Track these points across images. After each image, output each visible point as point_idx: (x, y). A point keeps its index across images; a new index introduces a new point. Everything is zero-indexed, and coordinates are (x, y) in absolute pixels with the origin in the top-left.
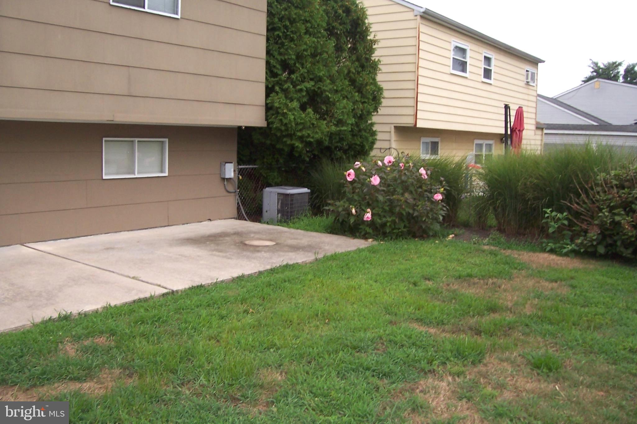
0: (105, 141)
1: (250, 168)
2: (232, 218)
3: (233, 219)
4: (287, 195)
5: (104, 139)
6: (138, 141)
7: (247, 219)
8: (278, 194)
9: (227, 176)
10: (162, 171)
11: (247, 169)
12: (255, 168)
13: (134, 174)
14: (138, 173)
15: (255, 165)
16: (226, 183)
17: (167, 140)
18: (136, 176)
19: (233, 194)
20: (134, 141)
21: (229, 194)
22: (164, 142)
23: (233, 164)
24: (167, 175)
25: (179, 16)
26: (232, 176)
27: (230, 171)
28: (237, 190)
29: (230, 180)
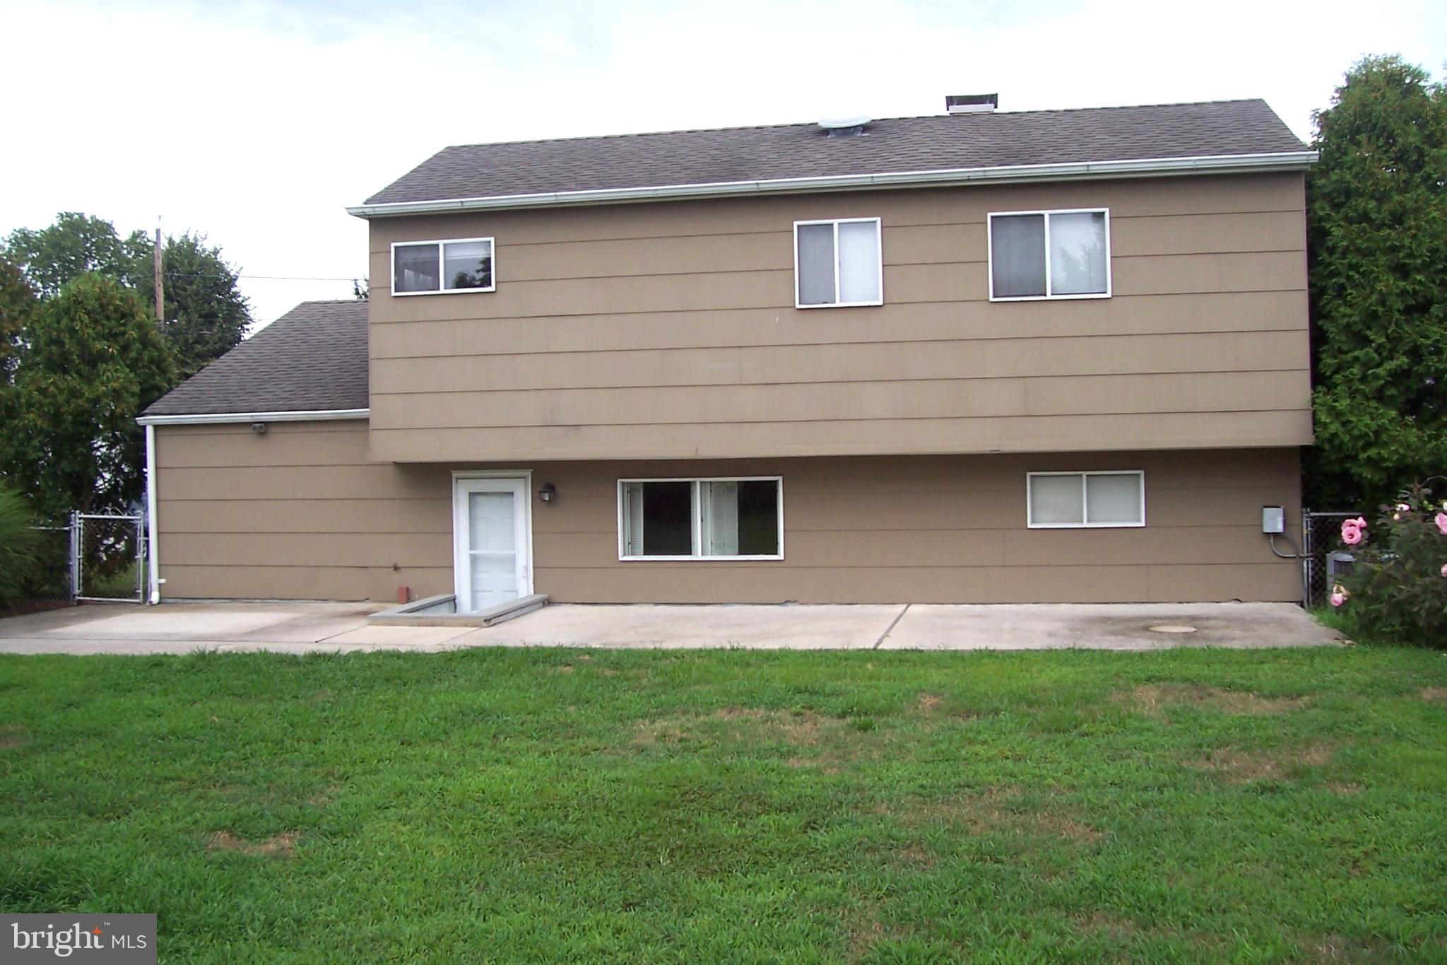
0: (1032, 476)
4: (1340, 563)
5: (1029, 474)
6: (1088, 476)
8: (1335, 560)
9: (1266, 530)
10: (1139, 520)
13: (1081, 522)
14: (1088, 522)
16: (1271, 541)
17: (1142, 473)
18: (1085, 525)
19: (1293, 561)
20: (1081, 475)
21: (1285, 561)
22: (1138, 475)
23: (1280, 511)
24: (1143, 525)
25: (1109, 295)
26: (1279, 528)
27: (1274, 521)
28: (1306, 555)
29: (1276, 535)
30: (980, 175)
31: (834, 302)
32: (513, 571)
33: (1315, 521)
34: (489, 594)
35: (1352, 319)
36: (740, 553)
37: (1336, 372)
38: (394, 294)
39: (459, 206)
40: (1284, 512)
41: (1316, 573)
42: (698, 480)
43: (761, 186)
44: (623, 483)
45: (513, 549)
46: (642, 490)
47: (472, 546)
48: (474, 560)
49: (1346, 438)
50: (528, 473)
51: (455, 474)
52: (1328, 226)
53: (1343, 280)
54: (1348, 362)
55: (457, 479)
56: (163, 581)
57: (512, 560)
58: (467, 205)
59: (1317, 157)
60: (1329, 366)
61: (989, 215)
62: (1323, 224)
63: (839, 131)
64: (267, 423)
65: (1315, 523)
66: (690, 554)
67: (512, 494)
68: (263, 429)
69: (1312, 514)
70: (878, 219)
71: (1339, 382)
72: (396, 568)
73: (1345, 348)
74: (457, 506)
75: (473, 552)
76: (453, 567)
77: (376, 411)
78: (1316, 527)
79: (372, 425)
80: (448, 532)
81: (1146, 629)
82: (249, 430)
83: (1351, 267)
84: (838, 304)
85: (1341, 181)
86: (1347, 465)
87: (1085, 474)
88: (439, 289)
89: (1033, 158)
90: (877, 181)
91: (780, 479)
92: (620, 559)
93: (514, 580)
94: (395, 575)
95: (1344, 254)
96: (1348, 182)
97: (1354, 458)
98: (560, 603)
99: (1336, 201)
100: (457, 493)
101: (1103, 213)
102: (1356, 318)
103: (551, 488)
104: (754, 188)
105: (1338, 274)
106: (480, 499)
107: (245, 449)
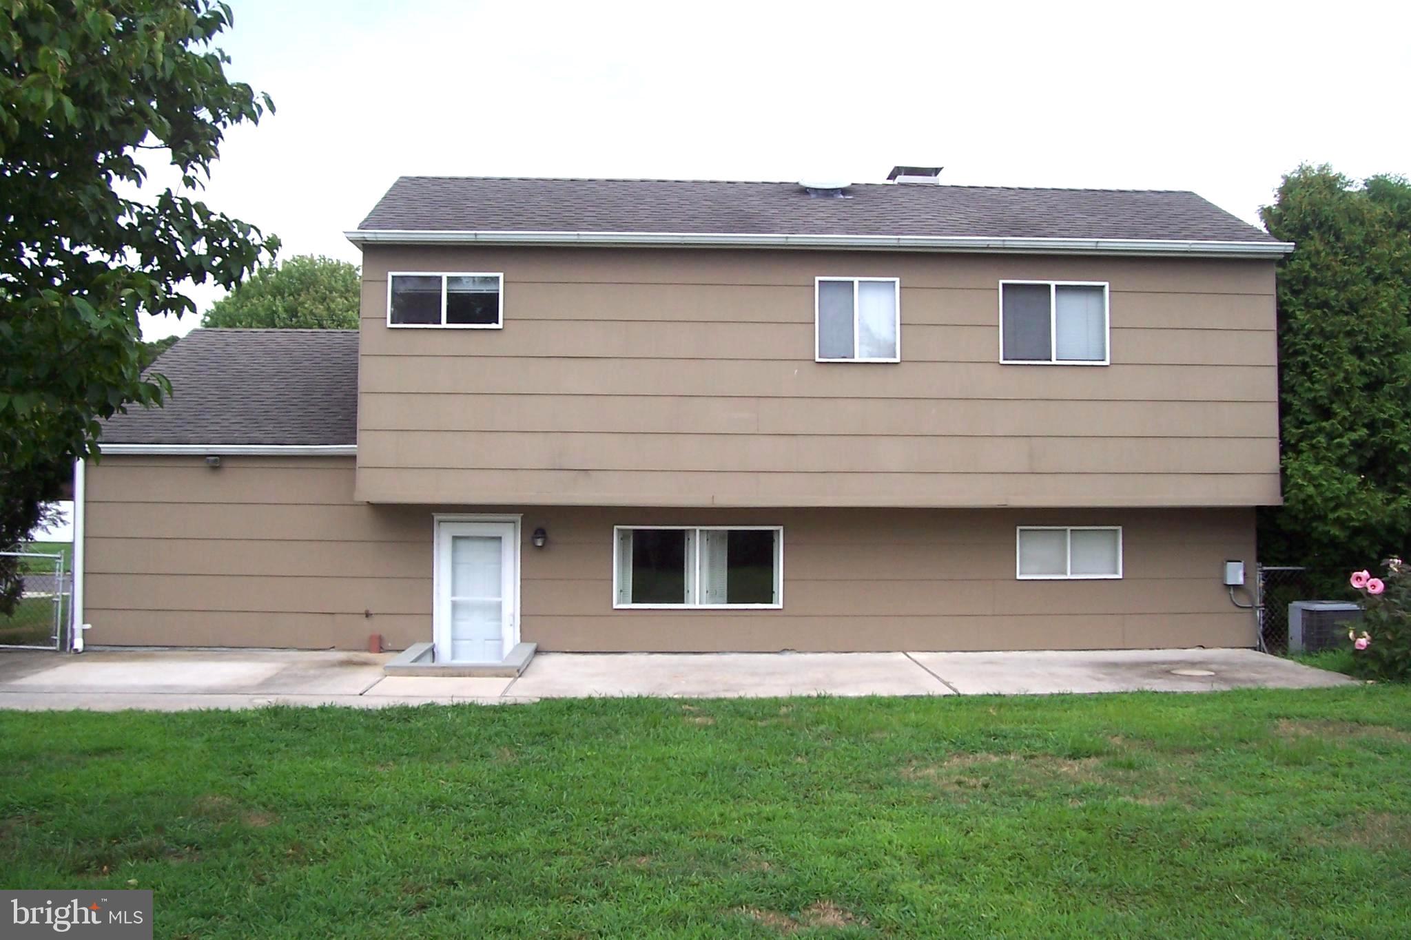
0: (1021, 530)
1: (1288, 571)
2: (1247, 648)
3: (1249, 650)
4: (1311, 612)
5: (1019, 528)
6: (1072, 530)
7: (1266, 650)
8: (1303, 610)
9: (1230, 582)
10: (1116, 572)
11: (1283, 571)
12: (1301, 571)
13: (1065, 573)
14: (1072, 573)
15: (1299, 566)
16: (1232, 592)
17: (1120, 528)
18: (1069, 576)
19: (1249, 610)
20: (1065, 530)
21: (1241, 610)
22: (1116, 531)
23: (1242, 564)
24: (1121, 577)
25: (1107, 363)
26: (1240, 581)
27: (1235, 574)
28: (1258, 605)
29: (1236, 587)
30: (999, 244)
31: (853, 357)
32: (500, 619)
33: (1267, 575)
34: (468, 642)
35: (1318, 395)
36: (729, 602)
37: (1300, 440)
38: (389, 325)
39: (472, 238)
40: (1245, 565)
41: (1267, 622)
42: (698, 528)
43: (789, 240)
44: (618, 530)
45: (499, 595)
46: (632, 537)
47: (454, 593)
48: (455, 606)
49: (1319, 500)
50: (518, 517)
51: (437, 517)
52: (1291, 310)
53: (1307, 359)
54: (1313, 432)
55: (440, 522)
56: (88, 626)
57: (499, 606)
58: (481, 238)
59: (1293, 248)
60: (1293, 435)
61: (1001, 282)
62: (1286, 308)
63: (820, 192)
64: (223, 457)
65: (1266, 577)
66: (683, 602)
67: (500, 538)
68: (217, 463)
69: (1265, 568)
70: (897, 280)
71: (1304, 449)
72: (368, 615)
73: (1308, 419)
74: (438, 550)
75: (454, 598)
76: (432, 615)
77: (364, 447)
78: (1267, 579)
79: (360, 462)
80: (428, 578)
81: (1168, 672)
82: (202, 464)
83: (1315, 347)
84: (856, 360)
85: (1301, 271)
86: (1314, 524)
87: (1069, 528)
88: (440, 323)
89: (1034, 231)
90: (902, 243)
91: (781, 529)
92: (615, 606)
93: (500, 628)
94: (366, 622)
95: (1308, 336)
96: (1307, 271)
97: (1322, 518)
98: (548, 652)
99: (1296, 288)
100: (438, 537)
101: (1103, 287)
102: (1323, 393)
103: (541, 533)
104: (782, 241)
105: (1303, 352)
106: (462, 545)
107: (197, 484)
